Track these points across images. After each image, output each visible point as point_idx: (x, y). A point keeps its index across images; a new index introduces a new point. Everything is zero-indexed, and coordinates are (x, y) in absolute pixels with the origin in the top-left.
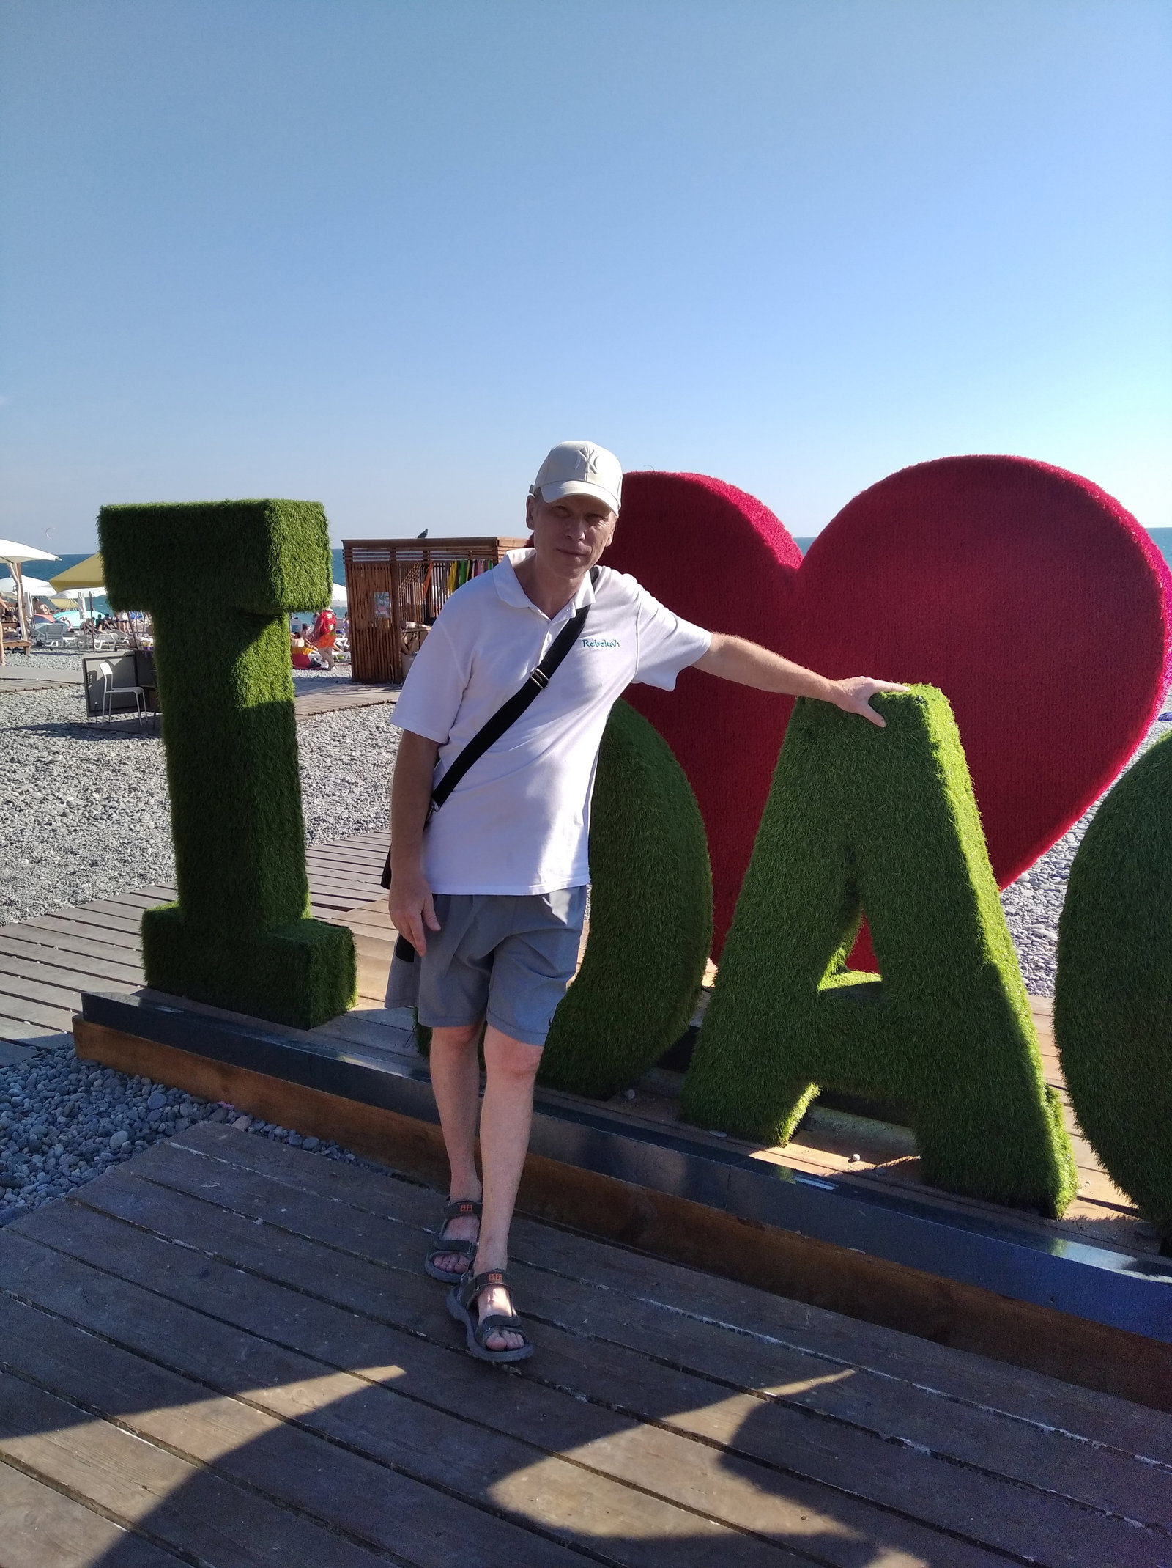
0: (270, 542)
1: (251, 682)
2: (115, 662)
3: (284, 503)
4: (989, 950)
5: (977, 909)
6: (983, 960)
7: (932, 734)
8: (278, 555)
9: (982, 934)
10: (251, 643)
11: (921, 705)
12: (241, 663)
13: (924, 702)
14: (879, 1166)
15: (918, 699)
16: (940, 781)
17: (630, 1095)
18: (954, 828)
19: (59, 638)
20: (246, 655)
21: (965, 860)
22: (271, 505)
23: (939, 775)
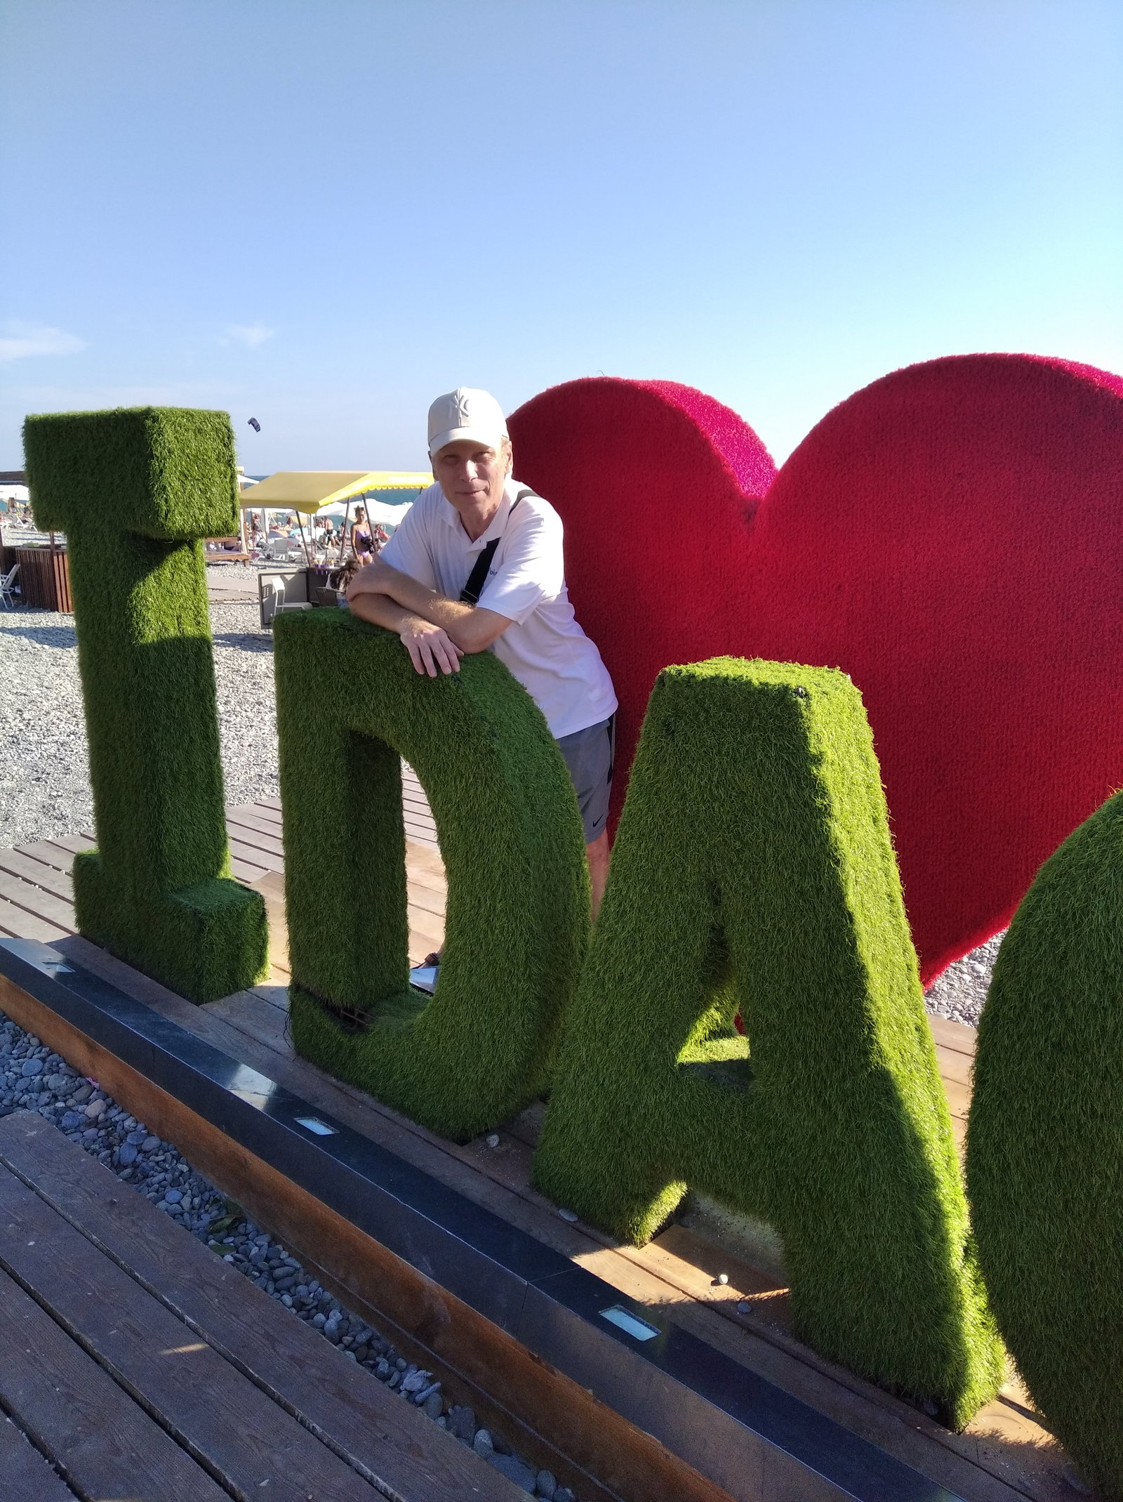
0: (152, 456)
1: (150, 615)
2: (289, 577)
3: (171, 414)
4: (880, 1051)
5: (865, 991)
6: (868, 1064)
7: (813, 741)
8: (161, 471)
9: (870, 1028)
10: (150, 570)
11: (800, 700)
12: (138, 593)
13: (806, 695)
14: (747, 1298)
15: (796, 692)
16: (820, 809)
17: (491, 1143)
18: (838, 876)
19: (286, 552)
20: (144, 585)
21: (852, 921)
22: (153, 414)
23: (819, 801)
